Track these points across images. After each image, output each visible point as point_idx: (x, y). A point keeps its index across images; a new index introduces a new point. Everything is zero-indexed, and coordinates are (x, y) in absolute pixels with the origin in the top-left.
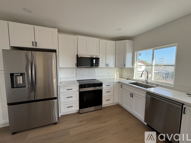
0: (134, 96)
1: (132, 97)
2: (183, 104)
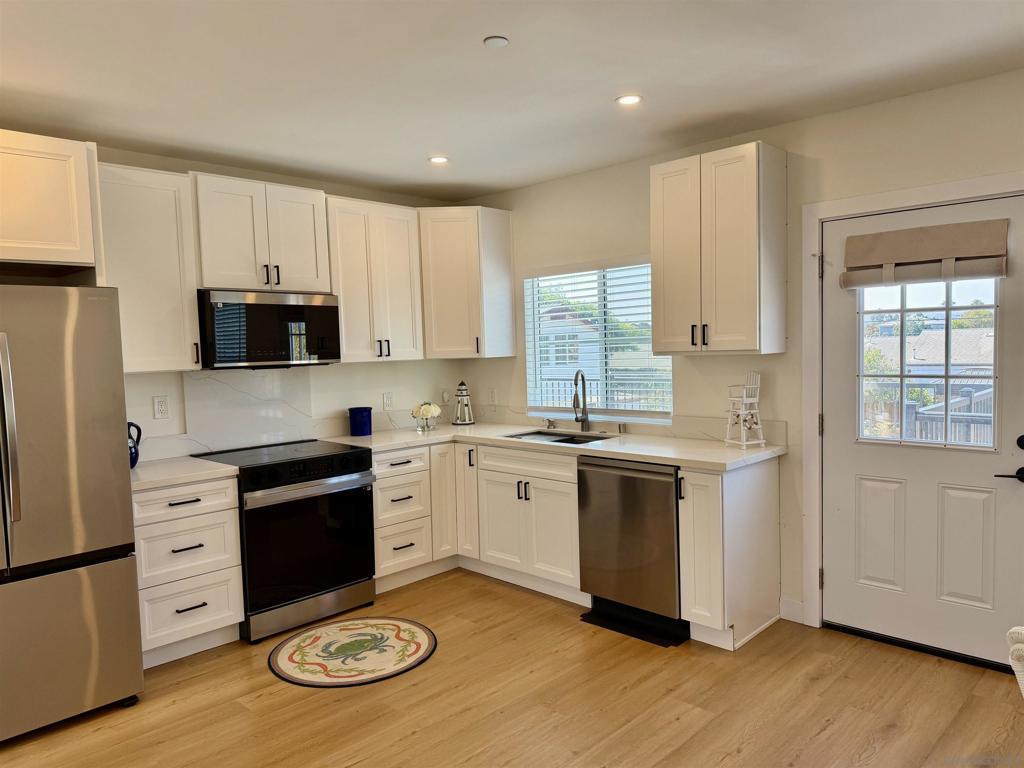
1: (526, 499)
2: (678, 468)
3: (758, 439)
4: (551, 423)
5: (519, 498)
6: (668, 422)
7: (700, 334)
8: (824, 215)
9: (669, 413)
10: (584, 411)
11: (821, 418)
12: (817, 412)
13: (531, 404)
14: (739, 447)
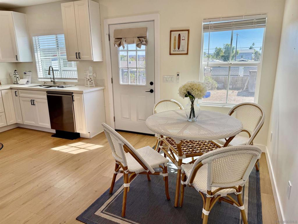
0: (35, 103)
1: (34, 105)
2: (73, 93)
3: (93, 84)
4: (45, 82)
5: (32, 105)
6: (76, 81)
7: (78, 56)
8: (110, 23)
9: (77, 78)
10: (54, 78)
11: (112, 79)
12: (111, 77)
13: (39, 77)
14: (88, 87)
